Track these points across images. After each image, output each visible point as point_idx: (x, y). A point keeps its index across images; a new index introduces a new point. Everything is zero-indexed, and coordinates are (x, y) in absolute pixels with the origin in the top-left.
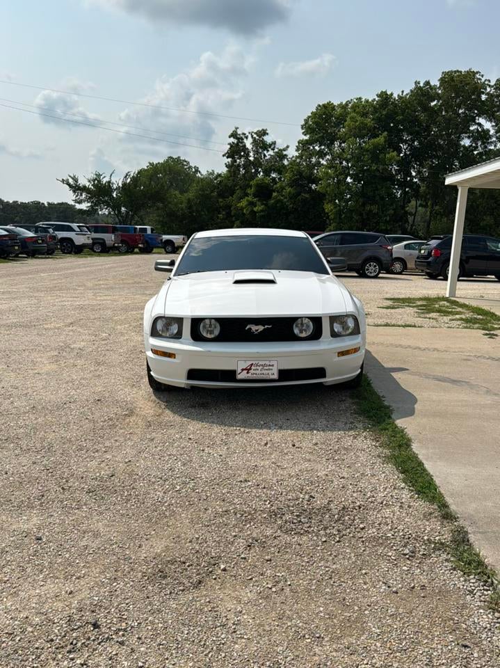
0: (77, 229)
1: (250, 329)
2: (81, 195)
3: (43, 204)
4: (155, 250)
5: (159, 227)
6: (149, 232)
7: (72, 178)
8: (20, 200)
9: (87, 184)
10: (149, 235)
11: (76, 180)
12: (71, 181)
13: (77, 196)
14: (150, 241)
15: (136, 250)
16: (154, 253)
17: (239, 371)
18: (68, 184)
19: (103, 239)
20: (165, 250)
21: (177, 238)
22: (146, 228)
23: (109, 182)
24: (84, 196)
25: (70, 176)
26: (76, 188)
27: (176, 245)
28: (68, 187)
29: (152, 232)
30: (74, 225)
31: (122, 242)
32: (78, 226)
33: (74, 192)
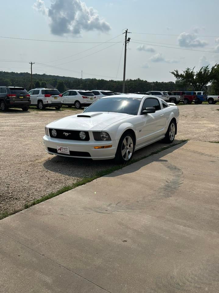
0: (163, 94)
1: (64, 134)
2: (179, 78)
3: (174, 83)
4: (203, 103)
5: (215, 91)
6: (202, 94)
7: (176, 71)
8: (164, 82)
9: (183, 73)
10: (202, 96)
11: (177, 72)
12: (175, 73)
13: (178, 79)
14: (200, 98)
15: (193, 103)
16: (202, 104)
17: (58, 150)
18: (174, 74)
19: (175, 98)
20: (209, 103)
21: (215, 97)
22: (201, 93)
23: (192, 72)
24: (180, 79)
25: (175, 71)
26: (177, 75)
27: (214, 100)
28: (174, 75)
29: (203, 94)
30: (162, 92)
31: (185, 99)
32: (163, 93)
33: (176, 77)
